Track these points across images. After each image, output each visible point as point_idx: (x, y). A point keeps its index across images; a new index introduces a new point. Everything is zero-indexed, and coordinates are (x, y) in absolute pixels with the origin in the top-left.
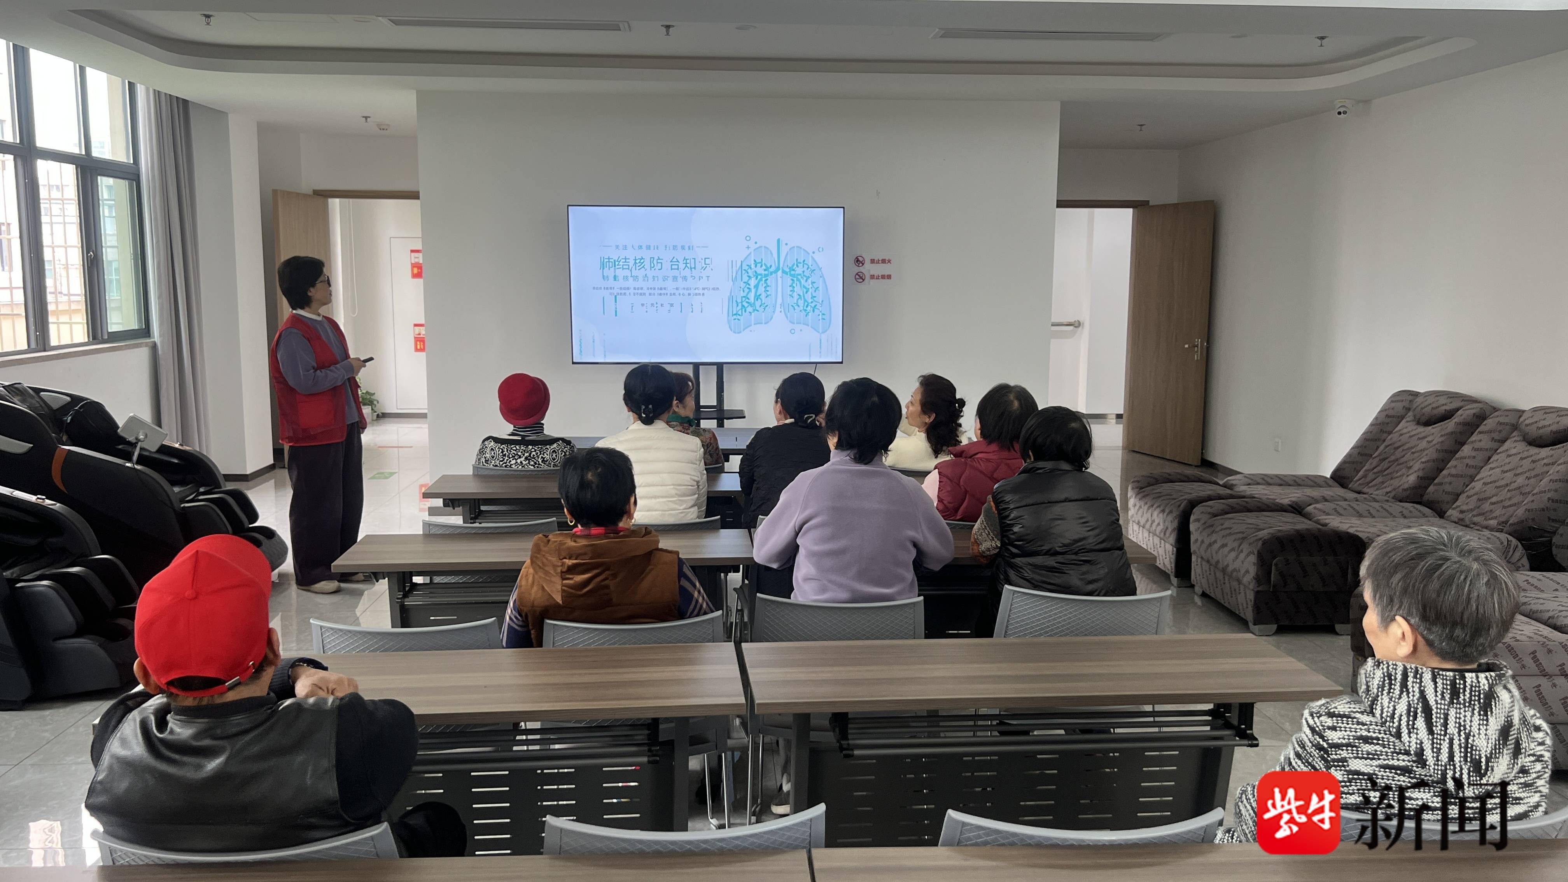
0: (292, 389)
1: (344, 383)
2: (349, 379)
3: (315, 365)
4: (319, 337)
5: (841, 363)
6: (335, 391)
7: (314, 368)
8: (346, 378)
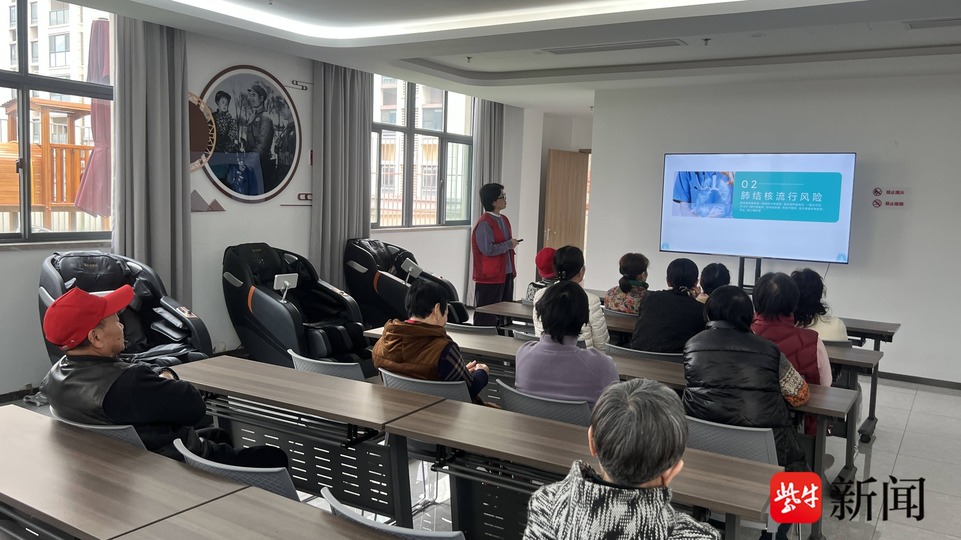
0: (481, 253)
1: (507, 252)
2: (510, 250)
3: (493, 241)
4: (497, 226)
5: (847, 263)
6: (502, 255)
7: (493, 243)
8: (508, 249)
